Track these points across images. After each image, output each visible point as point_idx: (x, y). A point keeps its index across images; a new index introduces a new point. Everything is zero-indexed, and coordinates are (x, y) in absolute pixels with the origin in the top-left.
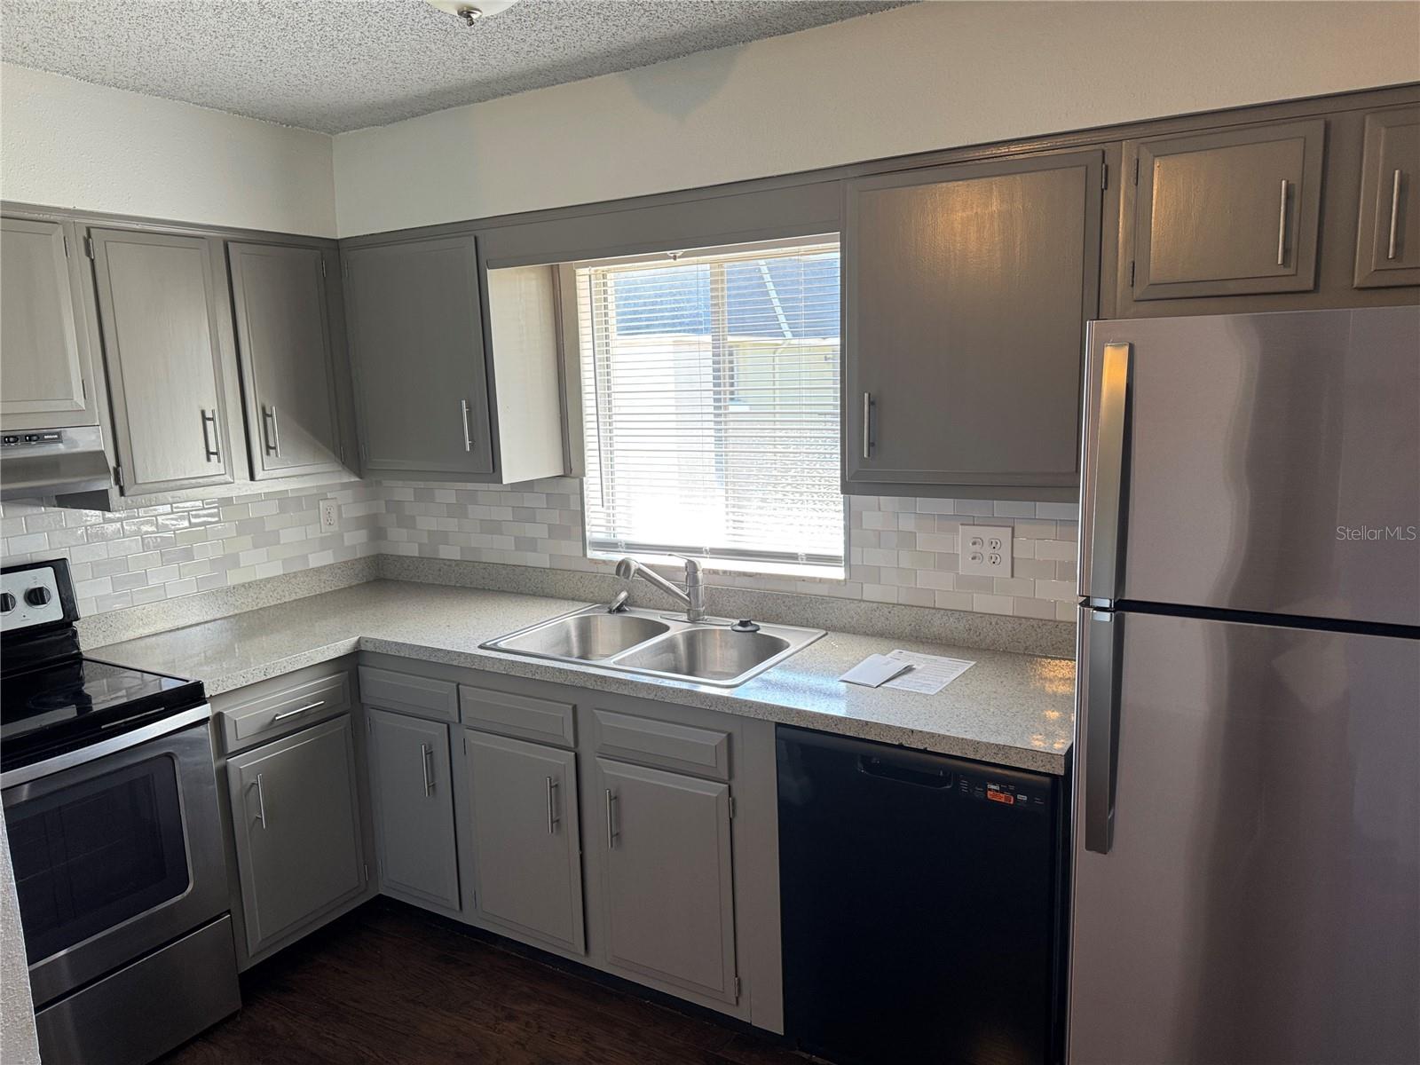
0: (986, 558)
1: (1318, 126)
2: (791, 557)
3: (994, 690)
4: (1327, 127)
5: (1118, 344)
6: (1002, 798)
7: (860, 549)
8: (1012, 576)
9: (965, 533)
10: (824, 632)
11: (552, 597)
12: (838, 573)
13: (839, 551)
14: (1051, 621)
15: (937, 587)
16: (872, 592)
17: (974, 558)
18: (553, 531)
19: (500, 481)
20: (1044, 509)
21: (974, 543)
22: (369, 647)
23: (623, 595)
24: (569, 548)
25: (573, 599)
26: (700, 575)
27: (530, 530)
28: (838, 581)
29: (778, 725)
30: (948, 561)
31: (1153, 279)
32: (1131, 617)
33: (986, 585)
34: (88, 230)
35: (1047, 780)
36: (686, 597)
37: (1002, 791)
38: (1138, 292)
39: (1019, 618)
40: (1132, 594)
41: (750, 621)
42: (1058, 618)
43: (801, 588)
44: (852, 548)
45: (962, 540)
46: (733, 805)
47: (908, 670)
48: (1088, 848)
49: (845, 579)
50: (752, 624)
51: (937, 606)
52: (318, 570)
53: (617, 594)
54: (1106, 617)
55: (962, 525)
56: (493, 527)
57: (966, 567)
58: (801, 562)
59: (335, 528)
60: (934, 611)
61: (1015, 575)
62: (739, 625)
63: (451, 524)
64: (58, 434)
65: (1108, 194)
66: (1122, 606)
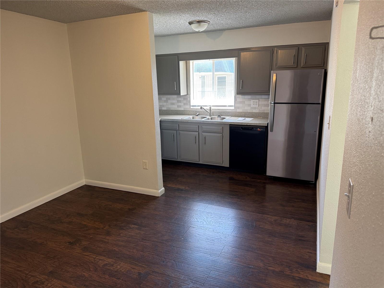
0: (255, 104)
1: (298, 48)
4: (298, 47)
5: (275, 73)
6: (259, 130)
7: (237, 104)
8: (259, 107)
9: (252, 101)
10: (231, 117)
11: (184, 115)
12: (233, 108)
13: (233, 105)
14: (264, 112)
15: (248, 109)
16: (238, 111)
17: (253, 104)
18: (184, 104)
19: (180, 95)
20: (263, 97)
22: (163, 120)
23: (198, 113)
24: (187, 107)
25: (188, 115)
27: (180, 104)
29: (230, 125)
30: (249, 105)
31: (278, 65)
32: (276, 104)
33: (255, 108)
35: (265, 127)
37: (259, 129)
38: (277, 67)
39: (259, 112)
40: (276, 102)
43: (227, 111)
44: (235, 104)
45: (252, 102)
46: (223, 136)
47: (245, 119)
48: (270, 131)
50: (220, 116)
53: (197, 113)
54: (273, 104)
55: (252, 99)
56: (173, 104)
57: (252, 106)
60: (247, 113)
62: (218, 116)
63: (165, 104)
65: (273, 54)
66: (275, 103)
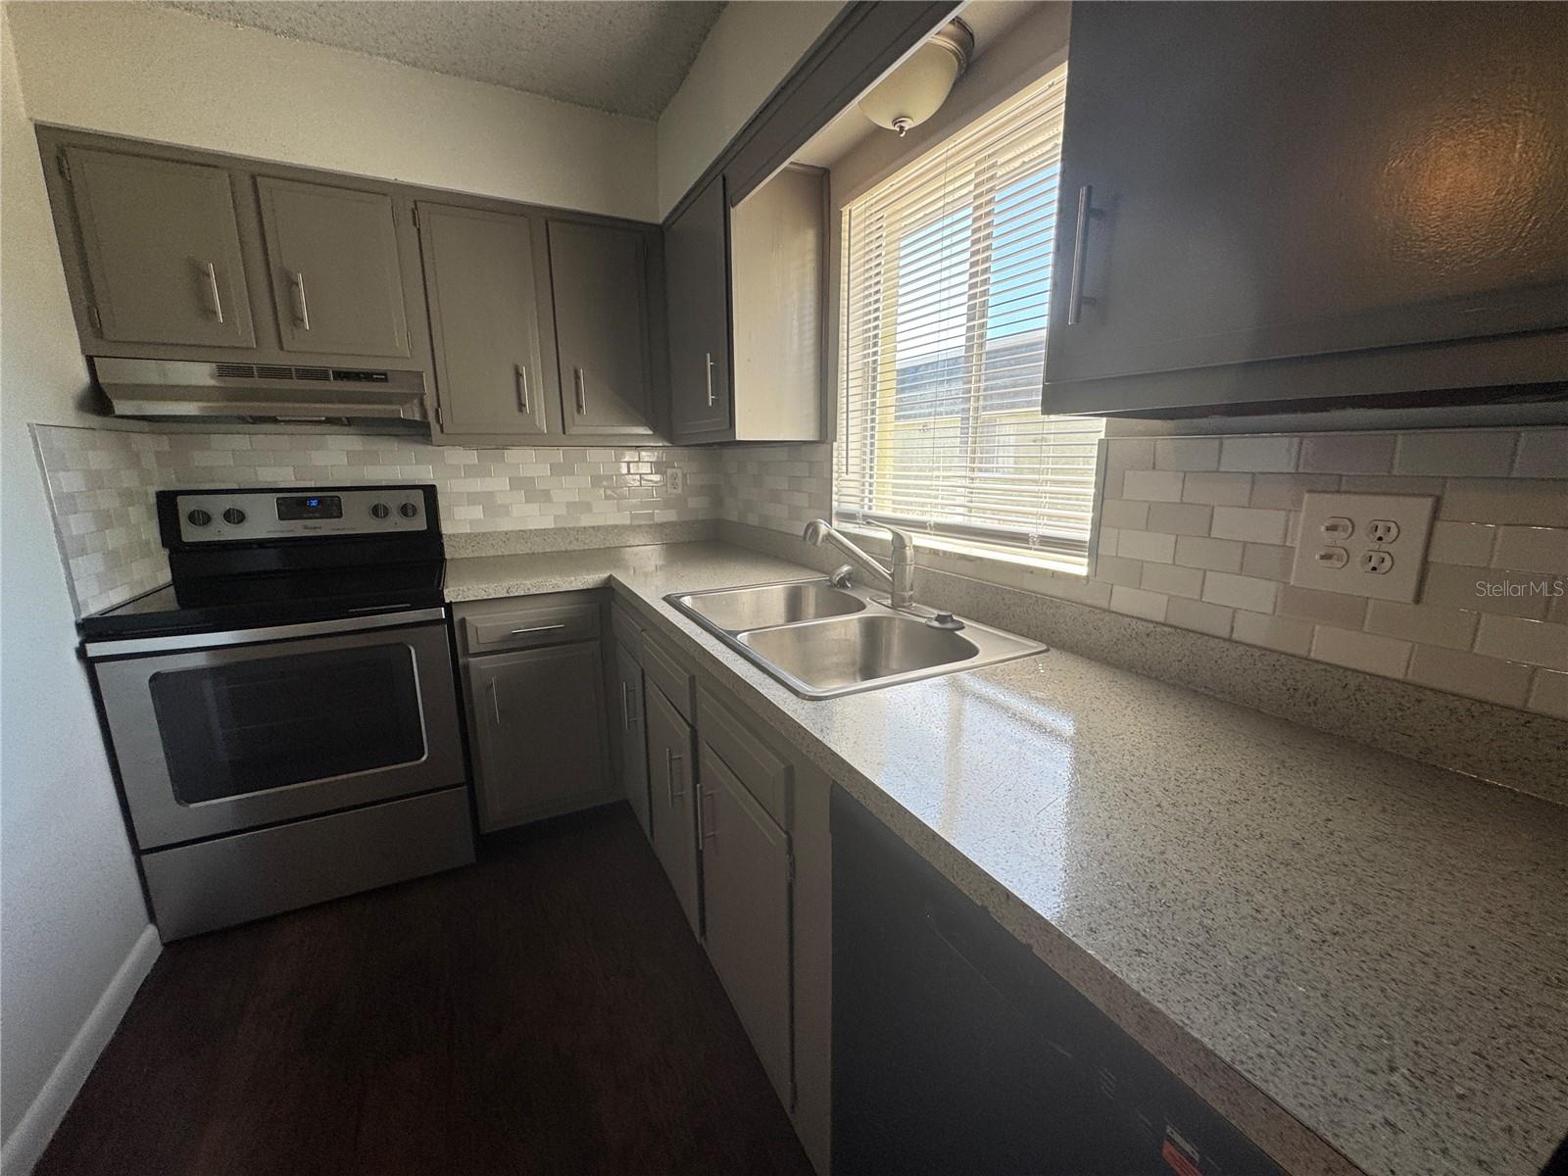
0: (1357, 559)
2: (1019, 539)
3: (1297, 836)
7: (1117, 531)
8: (1418, 599)
9: (1314, 507)
10: (1044, 647)
12: (1077, 566)
13: (1084, 532)
14: (1512, 708)
16: (1126, 600)
17: (1326, 557)
18: (811, 501)
21: (1332, 528)
22: (614, 585)
23: (844, 569)
26: (909, 552)
27: (798, 500)
28: (1077, 578)
33: (1348, 612)
34: (415, 202)
36: (888, 576)
39: (1419, 687)
41: (951, 616)
42: (1532, 705)
44: (1102, 528)
45: (1305, 520)
49: (1087, 576)
50: (953, 621)
51: (1235, 636)
52: (662, 525)
53: (839, 568)
55: (1310, 491)
56: (777, 497)
57: (1308, 574)
58: (1033, 547)
59: (679, 491)
60: (1227, 645)
61: (1425, 598)
62: (936, 620)
64: (385, 374)
